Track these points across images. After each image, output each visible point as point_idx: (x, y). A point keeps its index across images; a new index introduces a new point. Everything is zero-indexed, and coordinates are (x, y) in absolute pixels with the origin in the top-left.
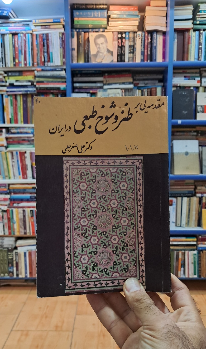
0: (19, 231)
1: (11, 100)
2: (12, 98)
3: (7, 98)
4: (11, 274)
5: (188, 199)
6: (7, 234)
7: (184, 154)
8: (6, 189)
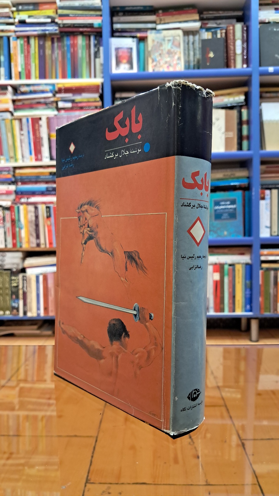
0: (29, 242)
1: (21, 45)
3: (15, 41)
4: (15, 311)
6: (10, 246)
8: (10, 176)
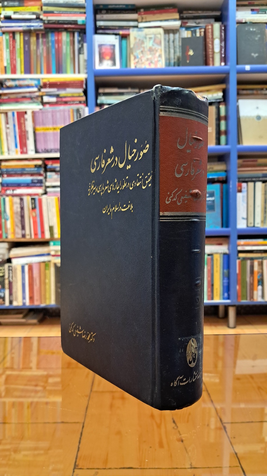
0: (14, 233)
1: (7, 40)
2: (8, 37)
3: (1, 37)
4: (1, 300)
5: (264, 184)
7: (255, 119)
